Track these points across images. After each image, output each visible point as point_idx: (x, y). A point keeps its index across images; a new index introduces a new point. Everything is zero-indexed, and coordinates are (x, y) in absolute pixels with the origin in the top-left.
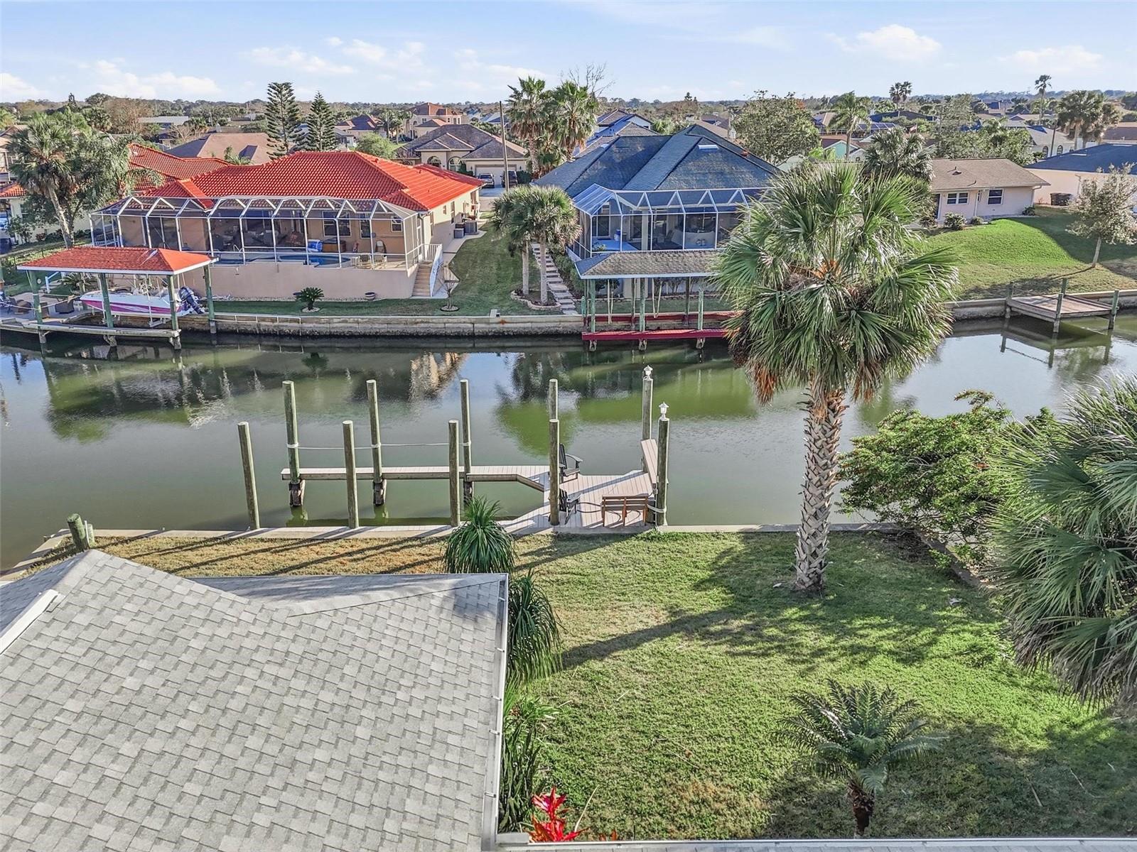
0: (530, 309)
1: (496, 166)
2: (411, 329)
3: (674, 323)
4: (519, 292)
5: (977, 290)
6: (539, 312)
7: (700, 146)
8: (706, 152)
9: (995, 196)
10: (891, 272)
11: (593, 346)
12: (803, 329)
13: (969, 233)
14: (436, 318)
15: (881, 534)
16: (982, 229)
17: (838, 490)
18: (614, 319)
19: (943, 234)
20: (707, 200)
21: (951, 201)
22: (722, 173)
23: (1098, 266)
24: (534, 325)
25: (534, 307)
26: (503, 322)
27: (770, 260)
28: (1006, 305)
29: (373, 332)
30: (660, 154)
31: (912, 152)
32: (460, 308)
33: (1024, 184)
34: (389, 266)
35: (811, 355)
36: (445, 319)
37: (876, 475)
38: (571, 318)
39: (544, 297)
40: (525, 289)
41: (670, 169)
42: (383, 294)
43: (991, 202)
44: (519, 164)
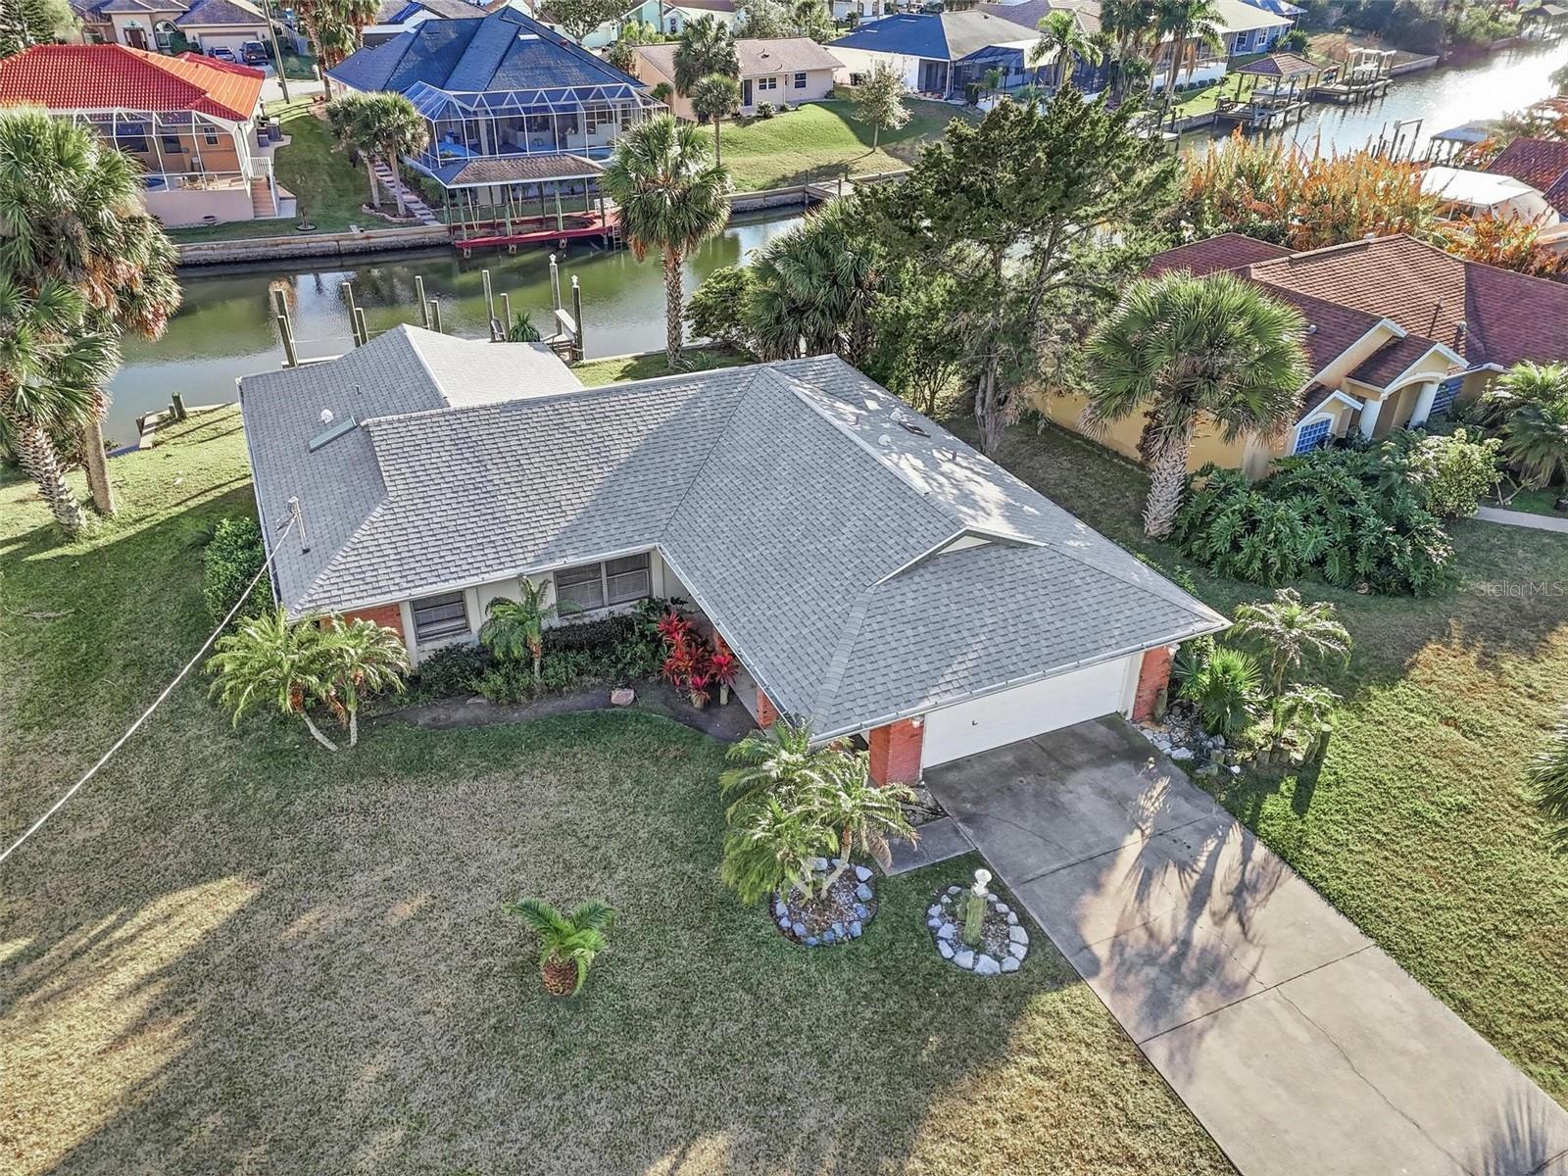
0: (390, 222)
1: (228, 34)
2: (272, 252)
3: (534, 226)
4: (371, 206)
5: (784, 178)
6: (402, 225)
7: (522, 37)
8: (528, 43)
9: (801, 80)
10: (697, 180)
11: (467, 253)
12: (657, 215)
13: (780, 121)
14: (298, 238)
15: (713, 348)
16: (790, 117)
17: (687, 328)
18: (481, 226)
19: (757, 124)
20: (541, 99)
21: (762, 87)
22: (549, 68)
23: (878, 149)
24: (400, 238)
25: (394, 220)
26: (368, 238)
27: (633, 175)
28: (804, 190)
29: (231, 257)
30: (476, 42)
31: (721, 39)
32: (316, 226)
33: (823, 67)
34: (222, 185)
35: (663, 230)
36: (308, 238)
37: (707, 307)
38: (435, 228)
39: (402, 210)
40: (376, 202)
41: (496, 64)
42: (224, 216)
43: (798, 85)
44: (260, 31)
